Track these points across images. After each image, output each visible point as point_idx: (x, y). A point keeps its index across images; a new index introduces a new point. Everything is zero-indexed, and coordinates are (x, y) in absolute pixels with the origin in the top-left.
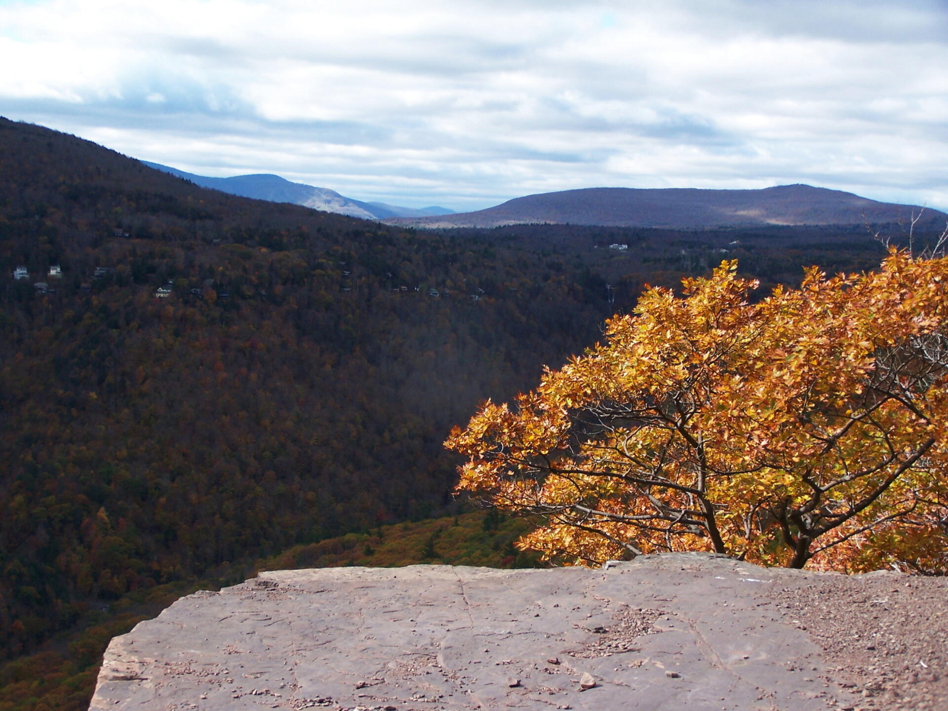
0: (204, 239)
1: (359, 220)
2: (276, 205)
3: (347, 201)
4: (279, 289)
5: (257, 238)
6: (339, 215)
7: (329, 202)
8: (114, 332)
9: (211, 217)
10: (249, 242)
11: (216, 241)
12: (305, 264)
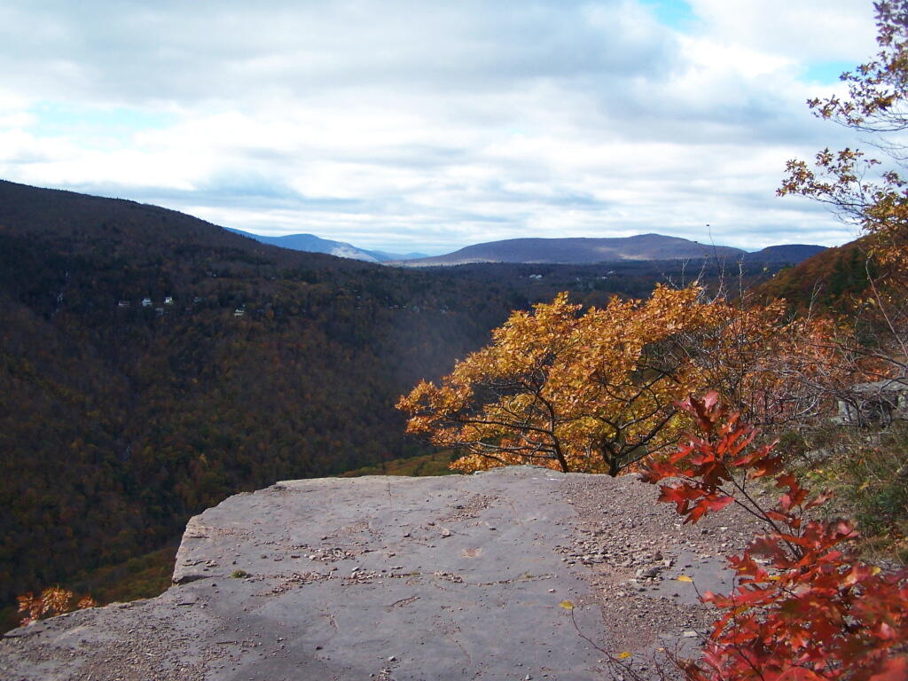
0: (265, 277)
1: (366, 262)
2: (312, 254)
3: (358, 250)
4: (314, 309)
5: (300, 276)
6: (352, 260)
7: (346, 251)
8: (208, 339)
9: (269, 263)
10: (295, 279)
11: (273, 278)
12: (331, 292)
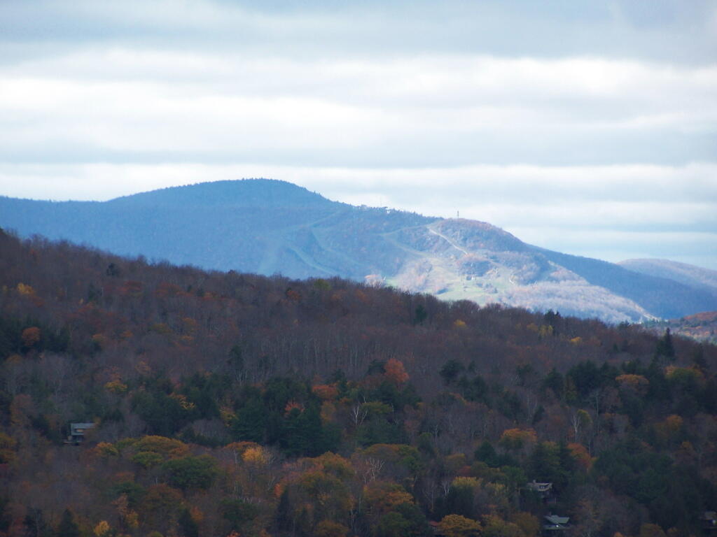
1: (591, 328)
2: (291, 289)
3: (545, 262)
6: (518, 315)
7: (480, 268)
